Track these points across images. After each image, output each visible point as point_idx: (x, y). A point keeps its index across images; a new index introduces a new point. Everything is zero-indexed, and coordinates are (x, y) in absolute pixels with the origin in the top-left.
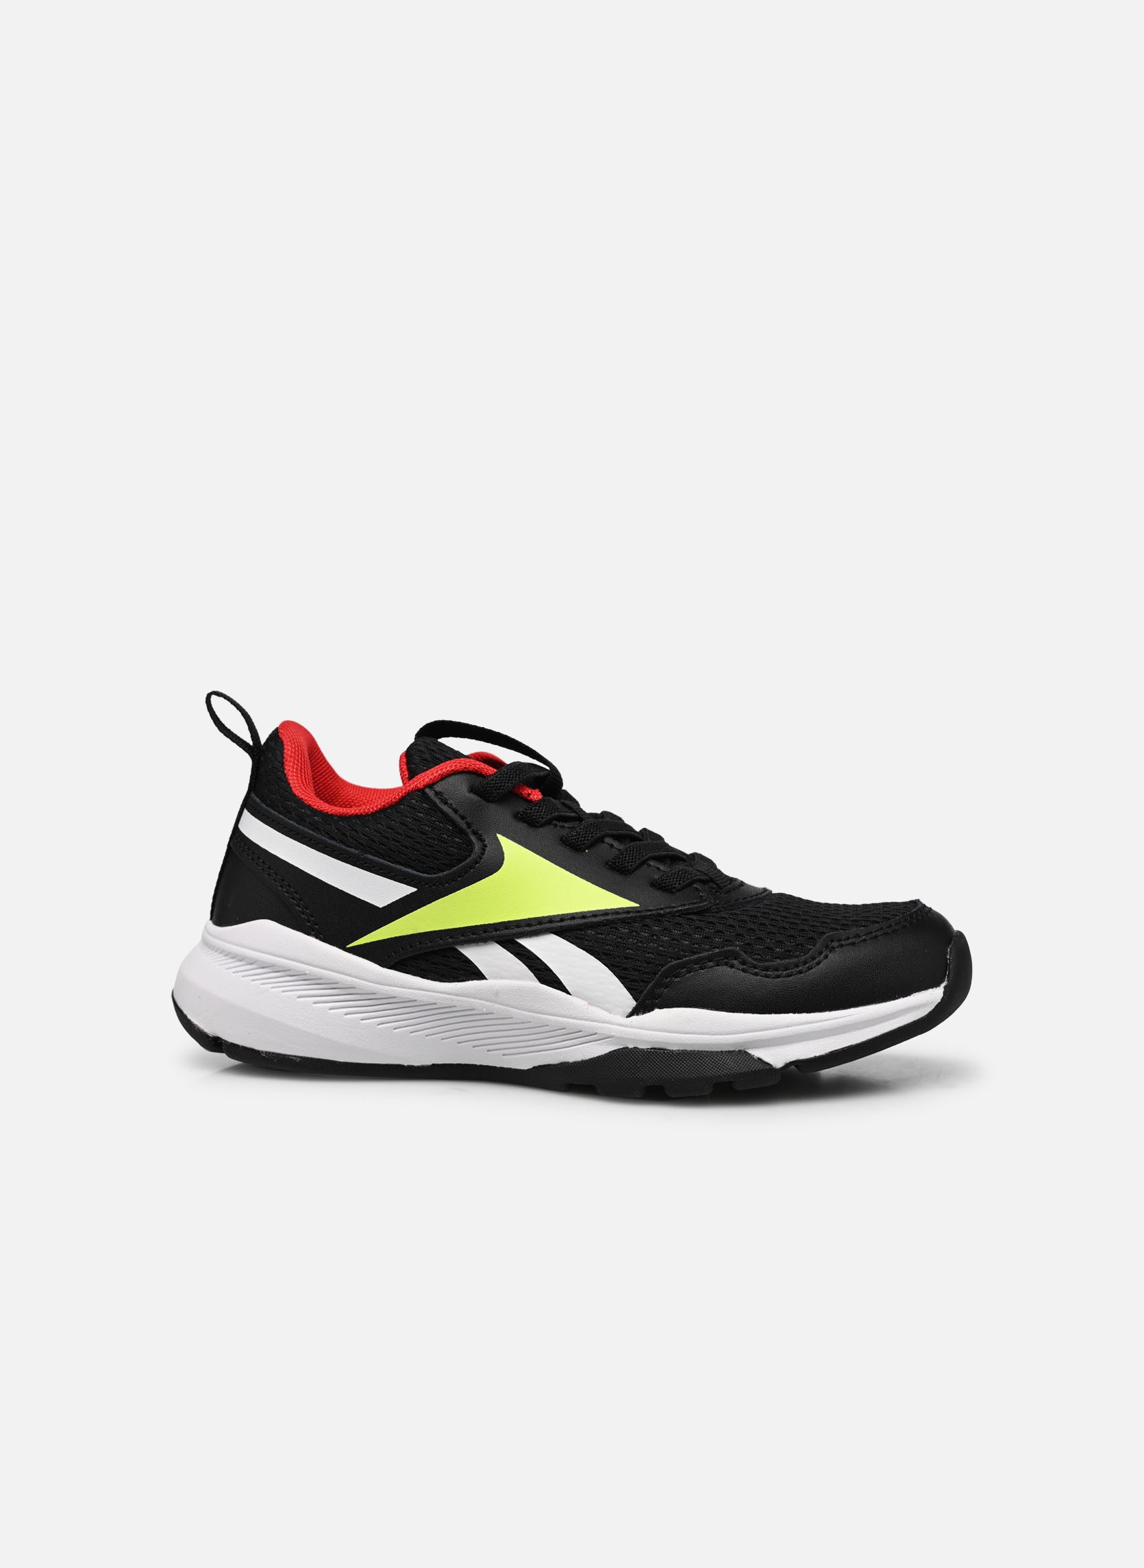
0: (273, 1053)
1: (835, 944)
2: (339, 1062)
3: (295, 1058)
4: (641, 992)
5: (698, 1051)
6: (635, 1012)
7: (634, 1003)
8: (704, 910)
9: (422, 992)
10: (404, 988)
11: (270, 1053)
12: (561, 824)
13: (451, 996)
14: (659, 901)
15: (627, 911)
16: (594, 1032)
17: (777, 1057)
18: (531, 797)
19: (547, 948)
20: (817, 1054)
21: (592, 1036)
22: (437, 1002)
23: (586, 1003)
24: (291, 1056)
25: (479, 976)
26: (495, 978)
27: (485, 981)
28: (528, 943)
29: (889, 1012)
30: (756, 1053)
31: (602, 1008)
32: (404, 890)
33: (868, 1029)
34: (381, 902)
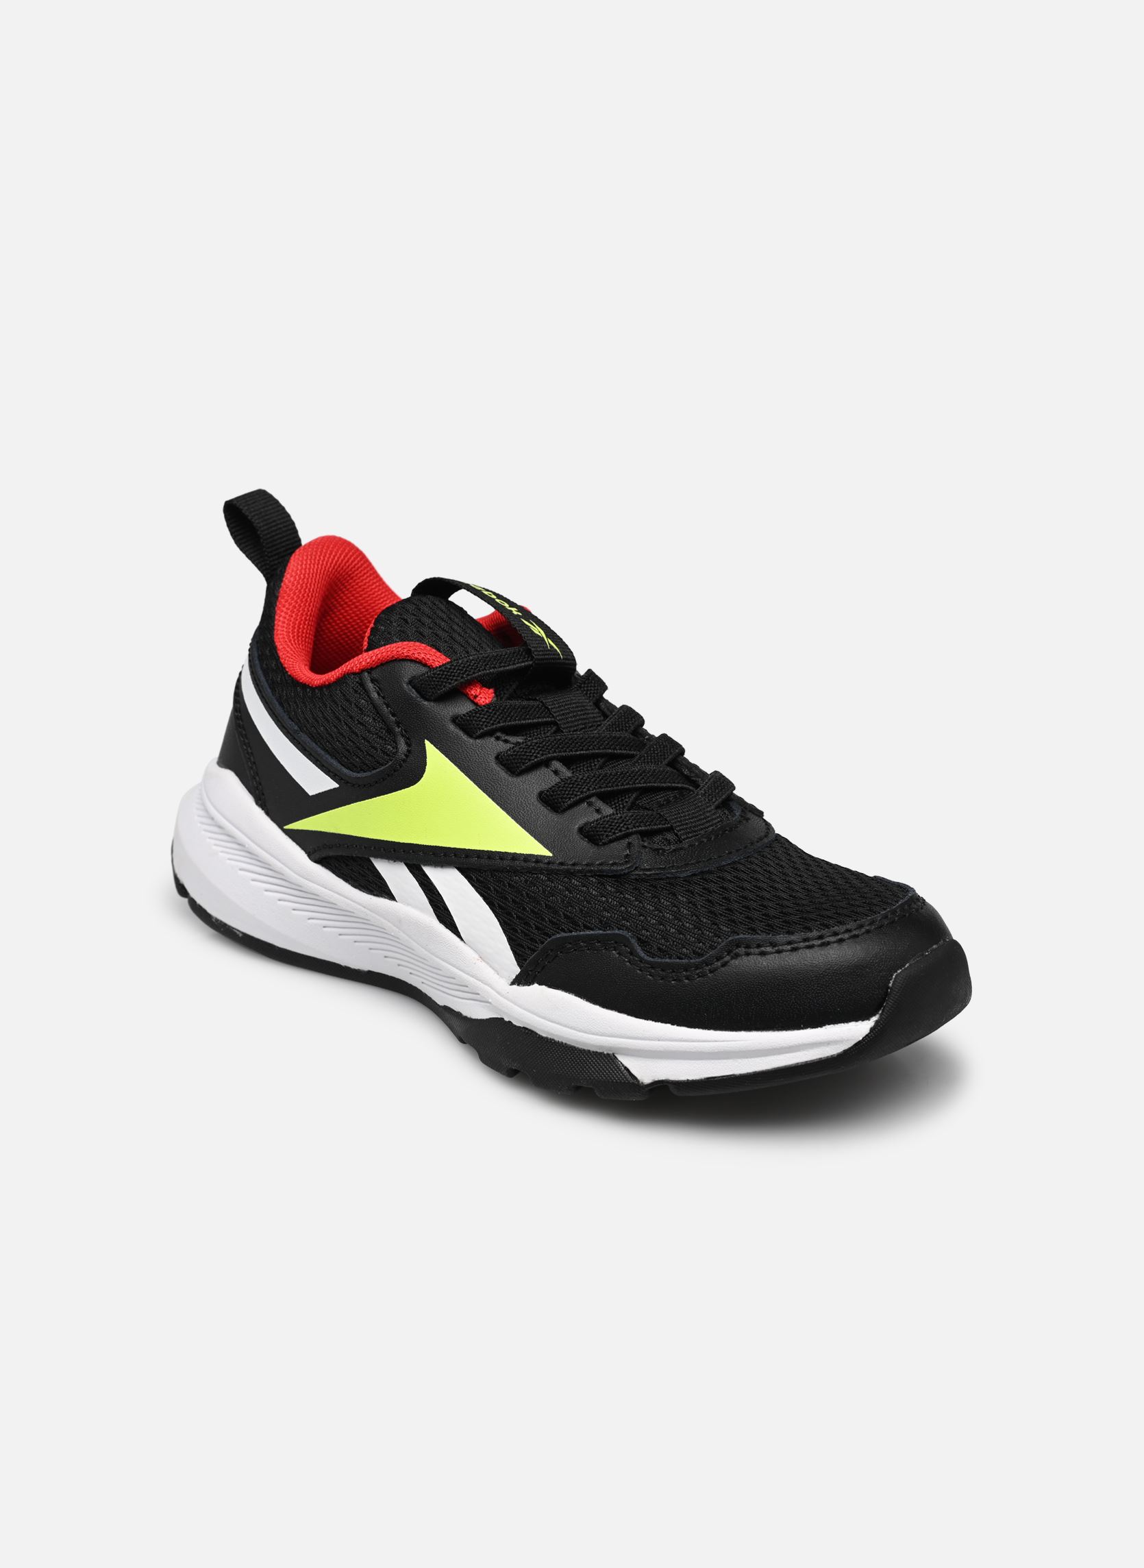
0: (221, 921)
1: (742, 950)
2: (278, 947)
3: (238, 932)
4: (526, 960)
5: (566, 1044)
6: (519, 981)
7: (518, 970)
8: (621, 875)
9: (342, 898)
10: (326, 888)
11: (218, 920)
12: (504, 737)
13: (366, 910)
14: (584, 851)
15: (538, 859)
16: (477, 992)
17: (646, 1072)
18: (478, 699)
19: (449, 882)
20: (691, 1078)
21: (476, 996)
22: (355, 911)
23: (477, 956)
24: (236, 929)
25: (392, 897)
26: (402, 902)
27: (395, 902)
28: (431, 872)
29: (786, 1045)
30: (626, 1061)
31: (491, 967)
32: (330, 784)
33: (758, 1060)
34: (312, 791)
